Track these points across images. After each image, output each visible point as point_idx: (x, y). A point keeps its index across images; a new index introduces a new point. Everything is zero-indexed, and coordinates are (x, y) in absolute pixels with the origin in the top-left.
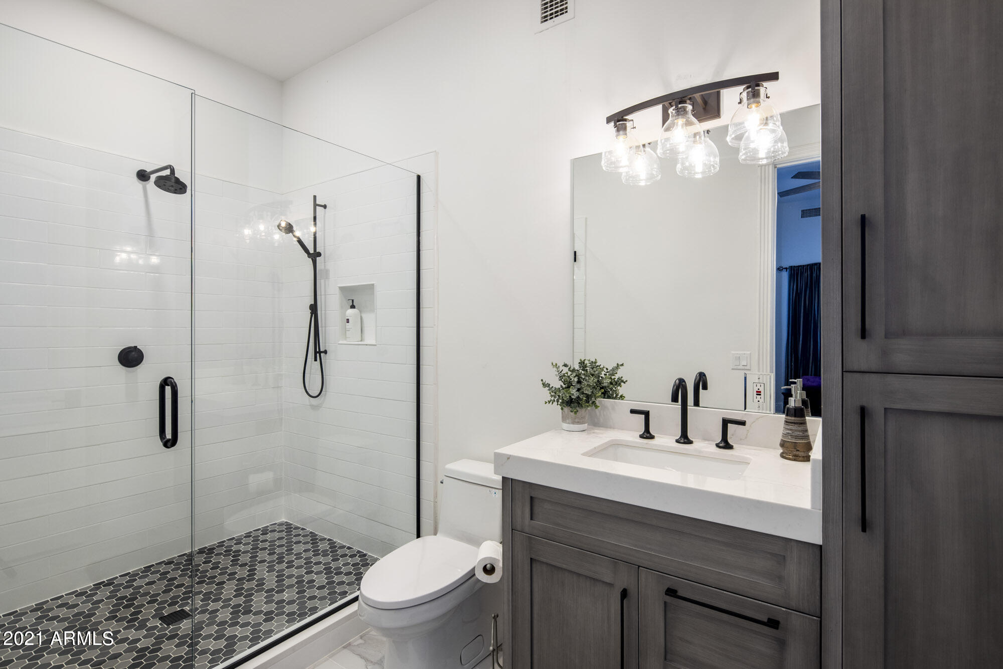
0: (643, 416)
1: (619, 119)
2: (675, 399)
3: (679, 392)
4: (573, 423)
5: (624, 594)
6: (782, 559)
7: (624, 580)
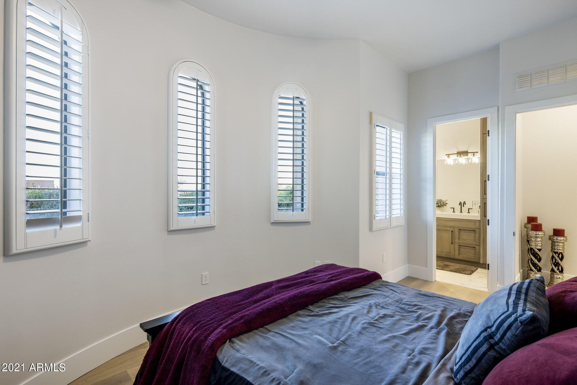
0: (453, 209)
1: (448, 155)
2: (460, 205)
3: (460, 204)
4: (439, 210)
5: (452, 231)
6: (475, 223)
7: (452, 229)
